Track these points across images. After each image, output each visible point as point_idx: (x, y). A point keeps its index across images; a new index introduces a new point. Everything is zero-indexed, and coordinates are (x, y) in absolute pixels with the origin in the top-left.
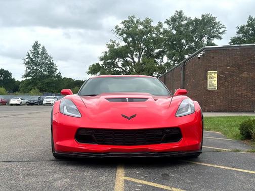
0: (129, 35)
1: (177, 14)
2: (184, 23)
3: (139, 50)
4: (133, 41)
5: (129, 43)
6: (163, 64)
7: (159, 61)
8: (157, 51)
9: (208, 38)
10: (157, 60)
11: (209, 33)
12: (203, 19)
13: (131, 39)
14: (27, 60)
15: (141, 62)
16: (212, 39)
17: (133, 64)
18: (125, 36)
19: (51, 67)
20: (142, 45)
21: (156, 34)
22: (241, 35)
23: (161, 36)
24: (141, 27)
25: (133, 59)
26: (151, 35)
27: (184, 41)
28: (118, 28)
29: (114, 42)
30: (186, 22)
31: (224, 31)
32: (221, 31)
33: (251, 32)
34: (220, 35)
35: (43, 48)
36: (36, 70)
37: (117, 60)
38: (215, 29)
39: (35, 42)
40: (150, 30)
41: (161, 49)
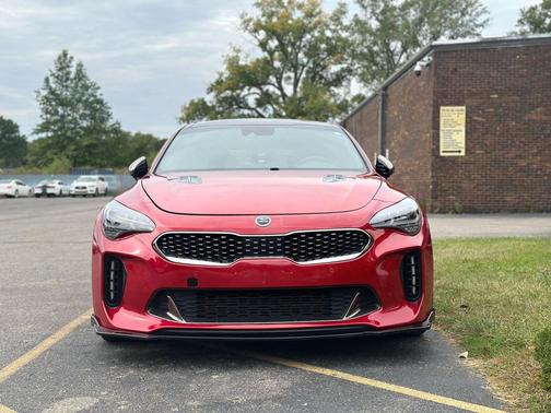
0: (271, 33)
3: (295, 67)
4: (282, 47)
5: (271, 53)
6: (349, 98)
7: (340, 91)
8: (335, 69)
10: (336, 90)
11: (453, 25)
13: (276, 43)
14: (44, 93)
15: (299, 95)
17: (281, 100)
18: (262, 34)
19: (97, 109)
20: (301, 55)
21: (334, 31)
23: (344, 35)
24: (298, 15)
25: (281, 88)
26: (322, 33)
27: (396, 45)
28: (247, 18)
29: (238, 51)
34: (478, 30)
35: (80, 65)
36: (63, 116)
37: (245, 91)
38: (467, 17)
39: (60, 53)
40: (319, 23)
41: (345, 66)
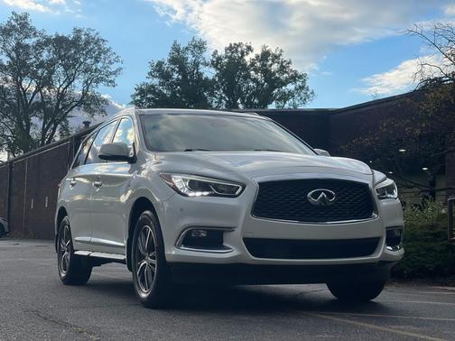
1: (17, 20)
2: (30, 41)
9: (86, 82)
12: (77, 38)
16: (94, 84)
22: (156, 81)
30: (35, 40)
31: (120, 69)
32: (113, 68)
33: (176, 76)
